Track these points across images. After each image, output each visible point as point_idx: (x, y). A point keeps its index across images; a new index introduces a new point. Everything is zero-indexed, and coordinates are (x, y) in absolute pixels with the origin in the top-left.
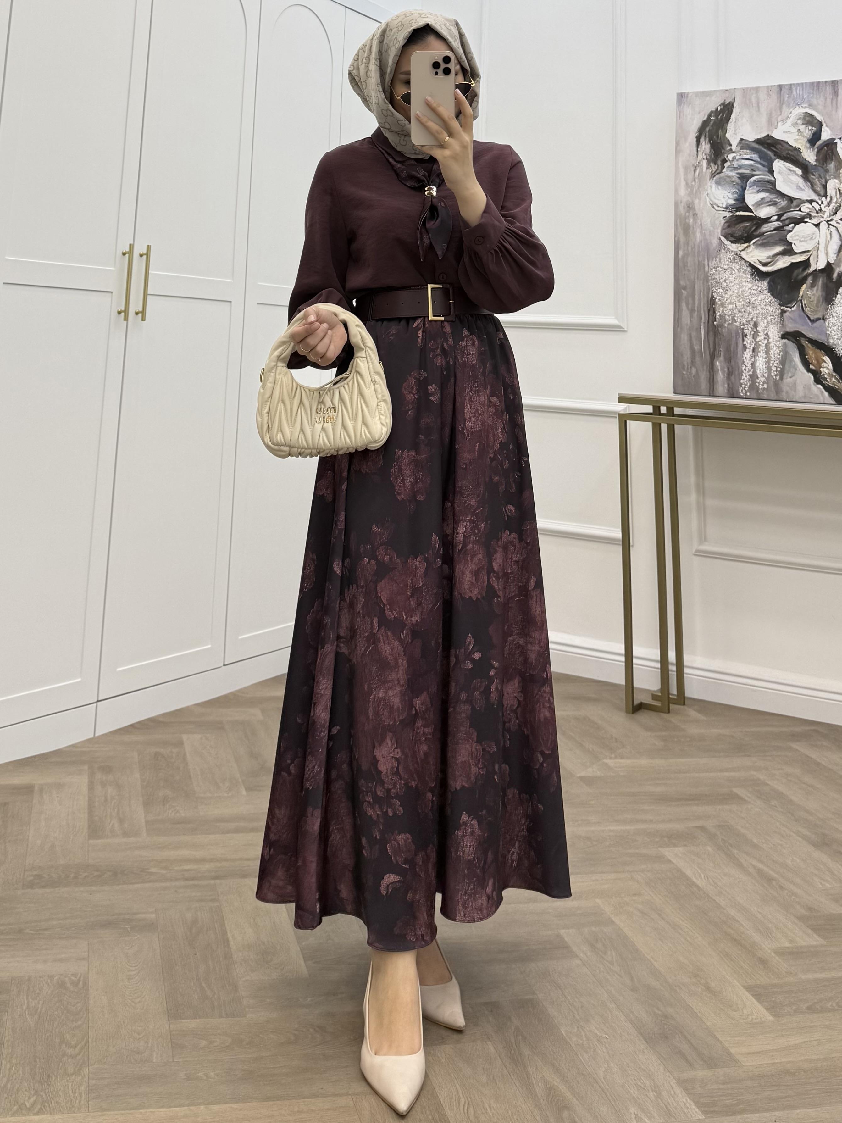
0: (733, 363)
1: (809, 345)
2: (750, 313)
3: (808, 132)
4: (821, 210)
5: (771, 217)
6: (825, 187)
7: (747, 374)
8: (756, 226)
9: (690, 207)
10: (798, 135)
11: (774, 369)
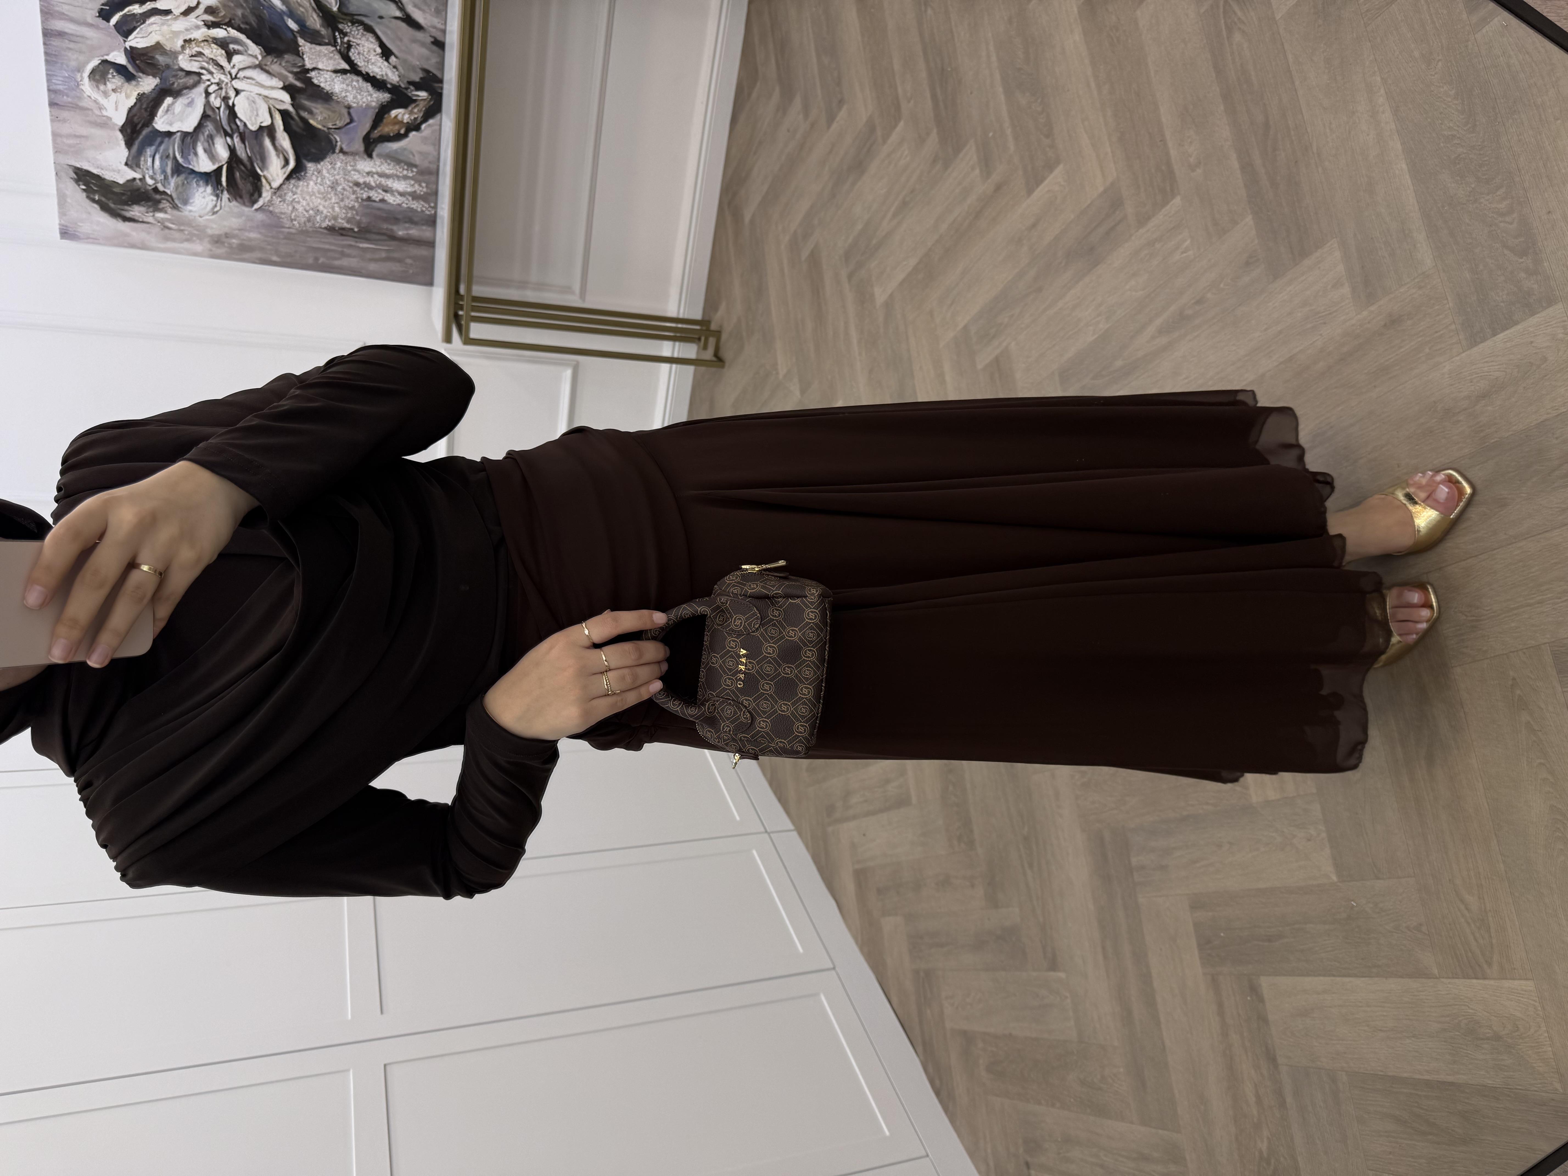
0: (400, 217)
1: (379, 129)
2: (344, 189)
3: (115, 81)
4: (218, 84)
5: (229, 146)
6: (189, 73)
7: (411, 202)
8: (240, 164)
9: (217, 240)
10: (121, 92)
11: (405, 172)
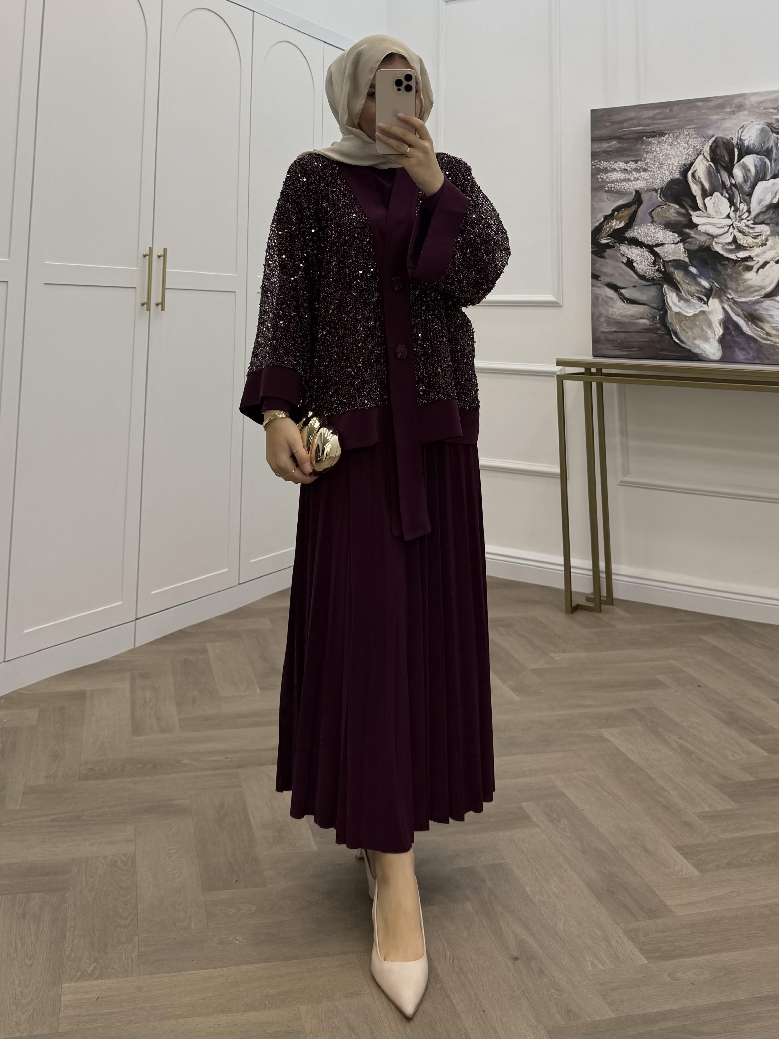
0: (615, 153)
1: (632, 212)
2: (654, 165)
4: (742, 219)
5: (733, 178)
6: (762, 223)
7: (607, 166)
8: (726, 166)
9: (740, 107)
11: (613, 186)
